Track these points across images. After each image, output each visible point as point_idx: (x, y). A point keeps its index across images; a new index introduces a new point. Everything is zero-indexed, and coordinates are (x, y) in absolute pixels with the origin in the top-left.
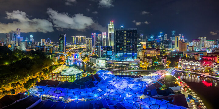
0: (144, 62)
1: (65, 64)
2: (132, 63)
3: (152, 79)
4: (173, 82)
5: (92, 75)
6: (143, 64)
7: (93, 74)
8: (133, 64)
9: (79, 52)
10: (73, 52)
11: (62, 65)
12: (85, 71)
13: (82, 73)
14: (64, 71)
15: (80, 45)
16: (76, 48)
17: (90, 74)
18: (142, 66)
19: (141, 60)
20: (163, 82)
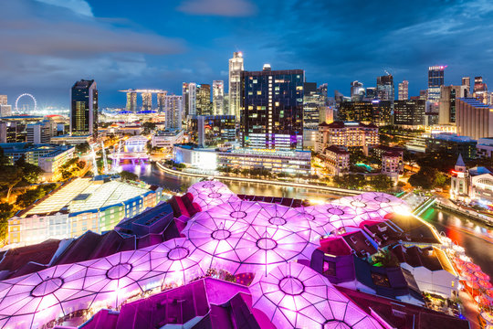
0: (324, 159)
1: (88, 175)
2: (290, 162)
3: (342, 217)
4: (422, 246)
5: (175, 198)
6: (323, 165)
7: (179, 195)
8: (291, 165)
9: (145, 134)
10: (124, 134)
11: (79, 179)
12: (153, 189)
13: (146, 195)
14: (82, 197)
15: (150, 115)
16: (137, 122)
17: (170, 196)
18: (318, 173)
19: (315, 154)
20: (380, 235)
